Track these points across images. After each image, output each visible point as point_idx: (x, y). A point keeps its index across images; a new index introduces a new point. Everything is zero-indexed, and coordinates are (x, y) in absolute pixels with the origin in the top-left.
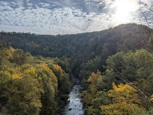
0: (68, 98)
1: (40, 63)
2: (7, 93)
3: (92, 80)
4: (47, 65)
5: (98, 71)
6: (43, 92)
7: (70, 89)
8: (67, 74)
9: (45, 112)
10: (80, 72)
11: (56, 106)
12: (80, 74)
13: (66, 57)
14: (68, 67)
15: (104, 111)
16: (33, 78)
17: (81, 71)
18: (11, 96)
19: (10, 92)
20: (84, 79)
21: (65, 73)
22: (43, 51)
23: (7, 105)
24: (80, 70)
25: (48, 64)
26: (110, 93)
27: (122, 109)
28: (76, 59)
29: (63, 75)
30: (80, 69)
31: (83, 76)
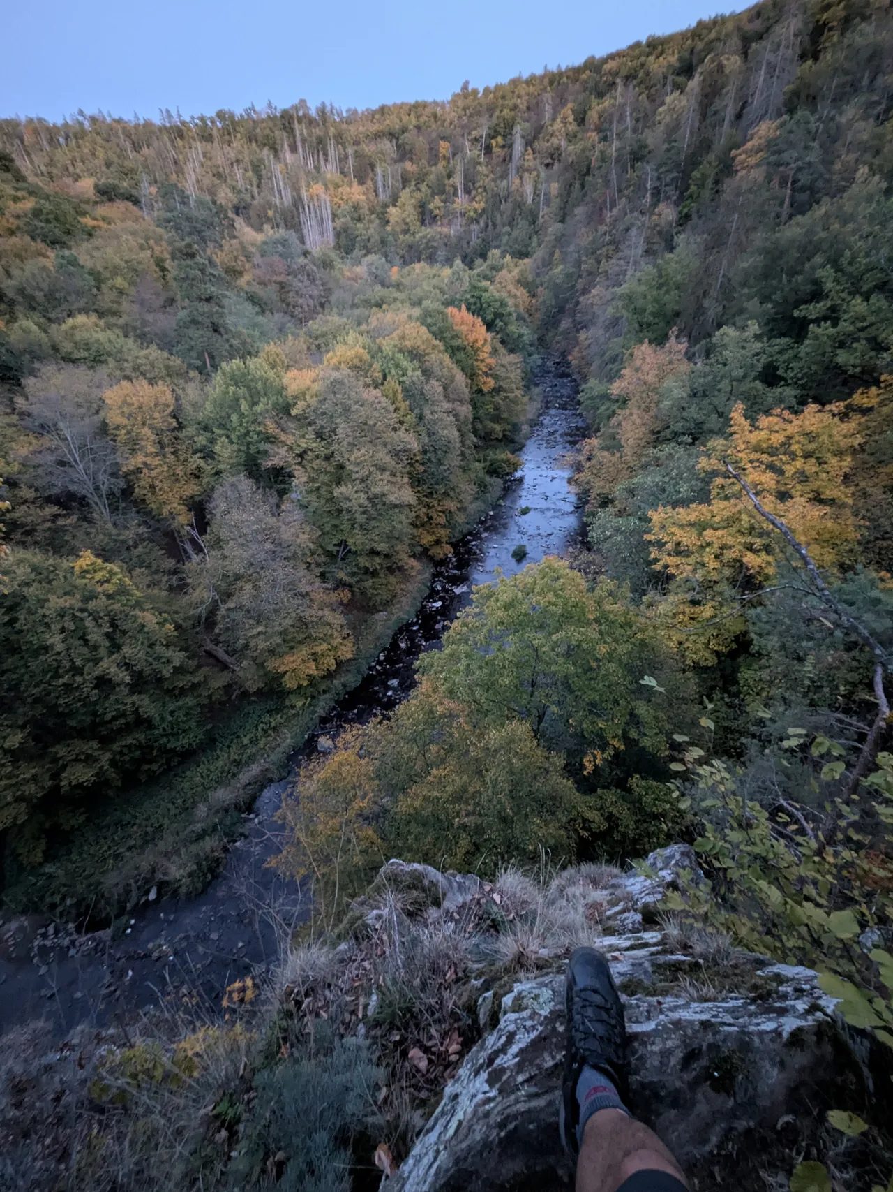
0: (516, 467)
1: (384, 306)
2: (283, 451)
3: (632, 387)
4: (417, 311)
5: (673, 338)
6: (415, 446)
7: (525, 428)
8: (513, 358)
9: (430, 518)
10: (577, 343)
11: (467, 498)
12: (575, 353)
13: (508, 258)
14: (519, 318)
15: (663, 527)
16: (367, 386)
17: (582, 336)
18: (300, 464)
19: (291, 448)
20: (592, 382)
21: (503, 350)
22: (388, 228)
23: (294, 496)
24: (578, 331)
25: (419, 303)
26: (709, 456)
27: (747, 525)
28: (563, 261)
29: (492, 361)
30: (580, 326)
31: (589, 364)
